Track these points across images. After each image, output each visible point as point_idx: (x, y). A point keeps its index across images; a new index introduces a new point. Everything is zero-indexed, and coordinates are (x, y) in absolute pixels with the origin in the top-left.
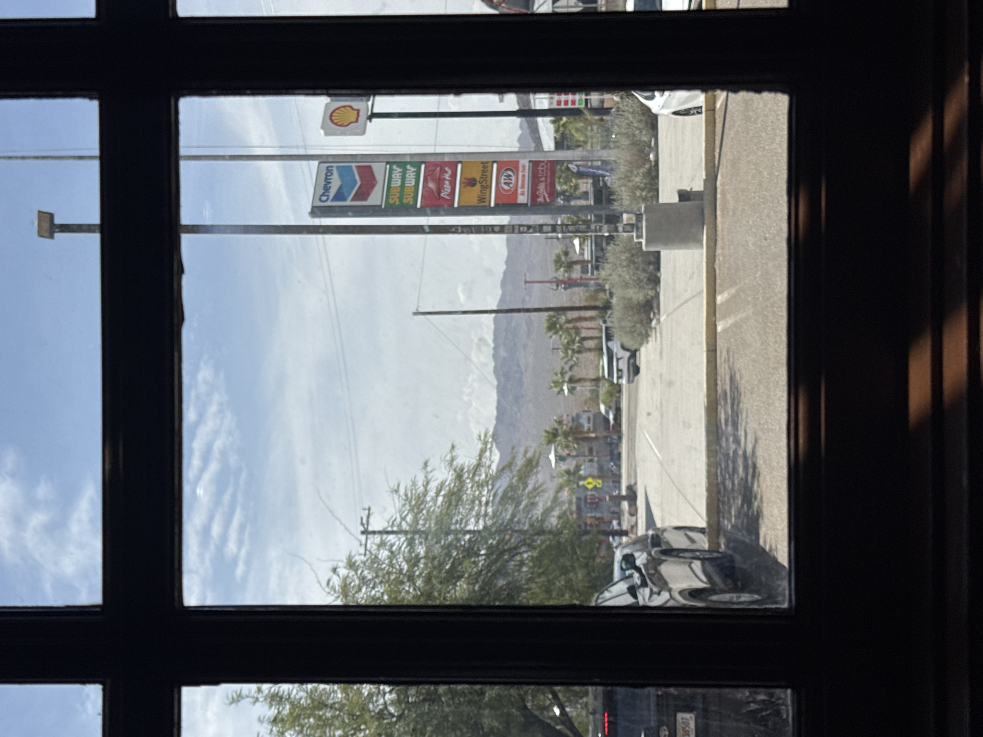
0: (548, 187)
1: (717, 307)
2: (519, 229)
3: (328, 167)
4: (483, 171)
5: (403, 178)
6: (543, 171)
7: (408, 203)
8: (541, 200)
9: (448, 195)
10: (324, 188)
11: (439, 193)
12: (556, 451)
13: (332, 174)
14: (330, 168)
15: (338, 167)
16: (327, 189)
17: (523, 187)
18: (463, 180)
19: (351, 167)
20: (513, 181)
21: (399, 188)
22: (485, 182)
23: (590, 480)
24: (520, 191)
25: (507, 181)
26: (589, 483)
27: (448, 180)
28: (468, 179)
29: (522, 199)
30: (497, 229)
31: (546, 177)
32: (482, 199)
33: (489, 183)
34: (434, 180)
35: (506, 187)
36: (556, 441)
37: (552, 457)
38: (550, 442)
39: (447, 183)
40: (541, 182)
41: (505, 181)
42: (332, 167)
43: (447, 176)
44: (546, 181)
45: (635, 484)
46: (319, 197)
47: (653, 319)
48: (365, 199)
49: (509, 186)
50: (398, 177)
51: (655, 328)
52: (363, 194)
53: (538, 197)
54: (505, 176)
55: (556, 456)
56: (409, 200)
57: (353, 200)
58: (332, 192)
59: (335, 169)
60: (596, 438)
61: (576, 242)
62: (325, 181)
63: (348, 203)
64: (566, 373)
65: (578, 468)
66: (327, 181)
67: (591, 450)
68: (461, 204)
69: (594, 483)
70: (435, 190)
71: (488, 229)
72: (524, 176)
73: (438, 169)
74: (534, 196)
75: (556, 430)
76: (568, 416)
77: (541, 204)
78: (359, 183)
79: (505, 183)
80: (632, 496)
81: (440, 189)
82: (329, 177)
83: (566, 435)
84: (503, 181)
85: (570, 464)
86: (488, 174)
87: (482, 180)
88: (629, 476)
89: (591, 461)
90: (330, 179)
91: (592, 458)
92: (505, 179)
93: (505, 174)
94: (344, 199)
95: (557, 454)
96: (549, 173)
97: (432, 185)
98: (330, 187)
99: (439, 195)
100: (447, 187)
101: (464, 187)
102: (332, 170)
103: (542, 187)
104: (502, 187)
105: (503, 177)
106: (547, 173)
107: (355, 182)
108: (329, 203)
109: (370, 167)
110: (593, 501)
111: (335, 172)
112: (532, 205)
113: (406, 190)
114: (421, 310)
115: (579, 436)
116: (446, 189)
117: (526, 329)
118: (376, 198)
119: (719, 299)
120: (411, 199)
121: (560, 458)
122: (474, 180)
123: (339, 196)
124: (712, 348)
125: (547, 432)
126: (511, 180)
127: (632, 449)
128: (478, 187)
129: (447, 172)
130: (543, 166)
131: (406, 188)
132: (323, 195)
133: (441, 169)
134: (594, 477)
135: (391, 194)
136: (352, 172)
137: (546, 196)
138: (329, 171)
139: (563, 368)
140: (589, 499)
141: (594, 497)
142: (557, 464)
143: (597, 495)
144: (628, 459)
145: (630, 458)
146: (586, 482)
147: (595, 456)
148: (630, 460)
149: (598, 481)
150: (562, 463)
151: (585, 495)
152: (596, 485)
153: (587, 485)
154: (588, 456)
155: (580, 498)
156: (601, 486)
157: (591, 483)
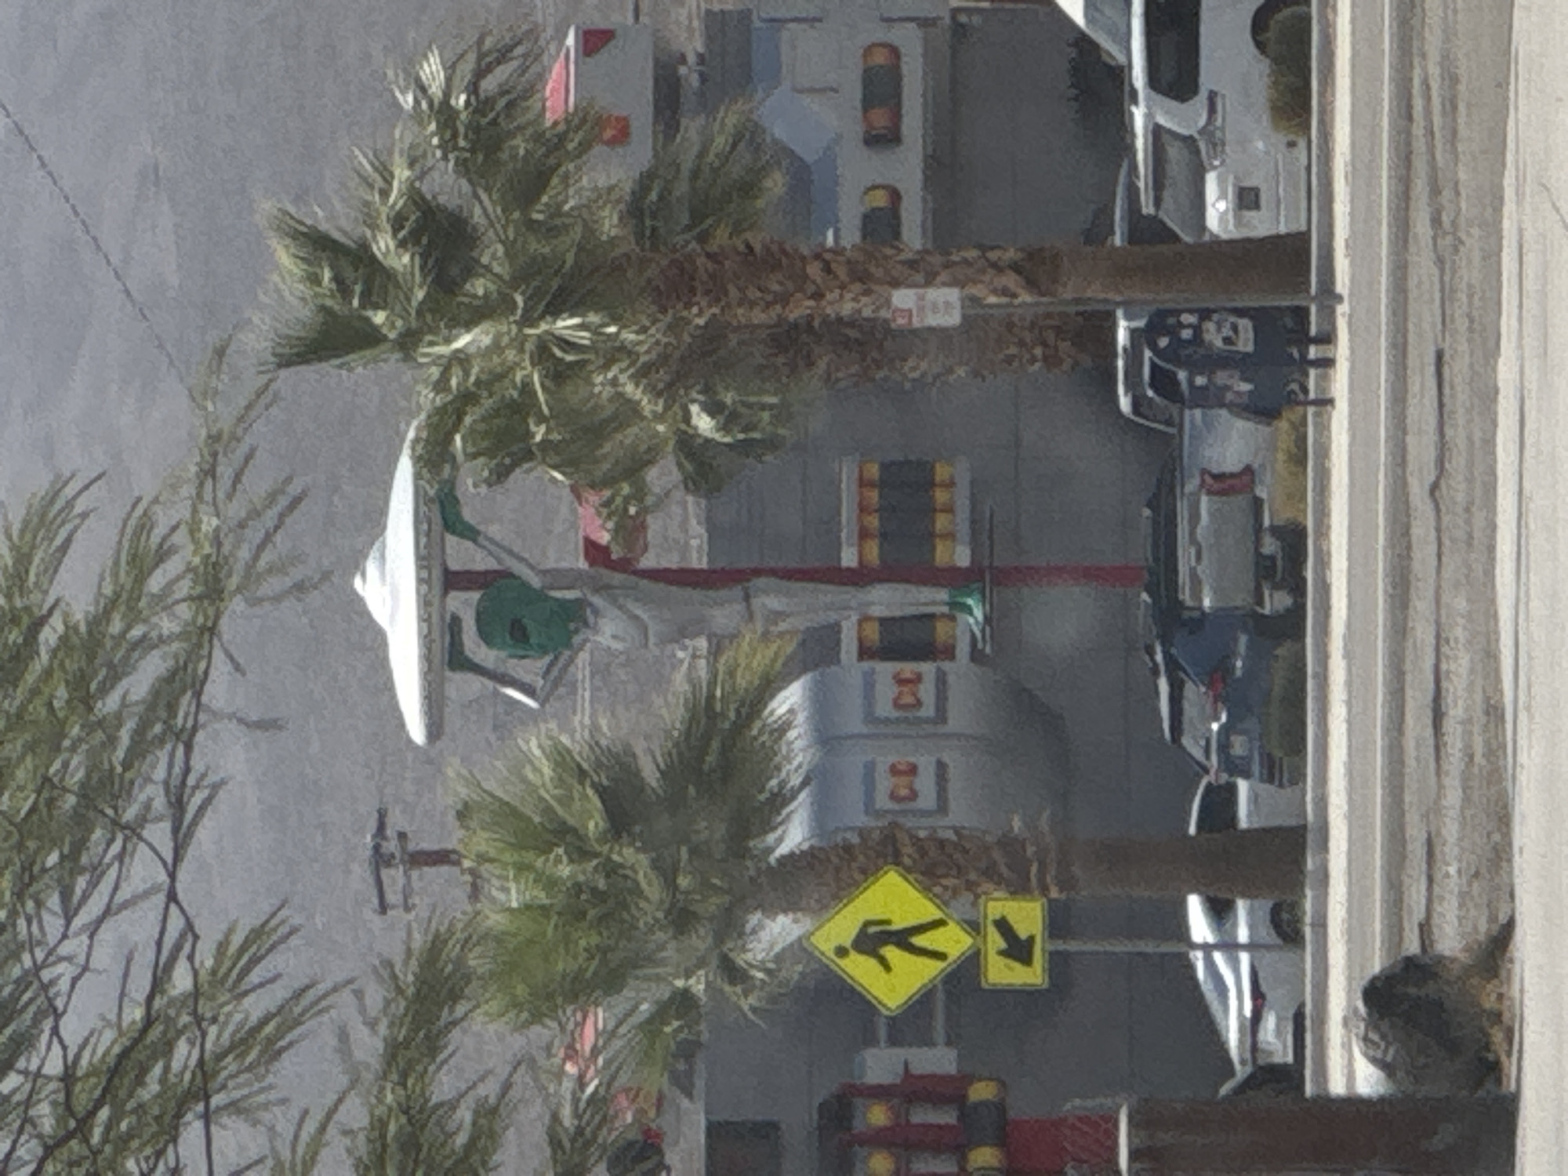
69: (953, 941)
95: (461, 555)
140: (880, 1139)
141: (947, 1117)
142: (463, 686)
143: (981, 1092)
144: (1399, 631)
145: (1421, 606)
146: (843, 926)
147: (957, 579)
148: (1422, 632)
149: (999, 906)
150: (530, 669)
151: (826, 1088)
152: (972, 962)
153: (860, 969)
154: (860, 577)
155: (766, 1131)
156: (1032, 975)
157: (902, 939)
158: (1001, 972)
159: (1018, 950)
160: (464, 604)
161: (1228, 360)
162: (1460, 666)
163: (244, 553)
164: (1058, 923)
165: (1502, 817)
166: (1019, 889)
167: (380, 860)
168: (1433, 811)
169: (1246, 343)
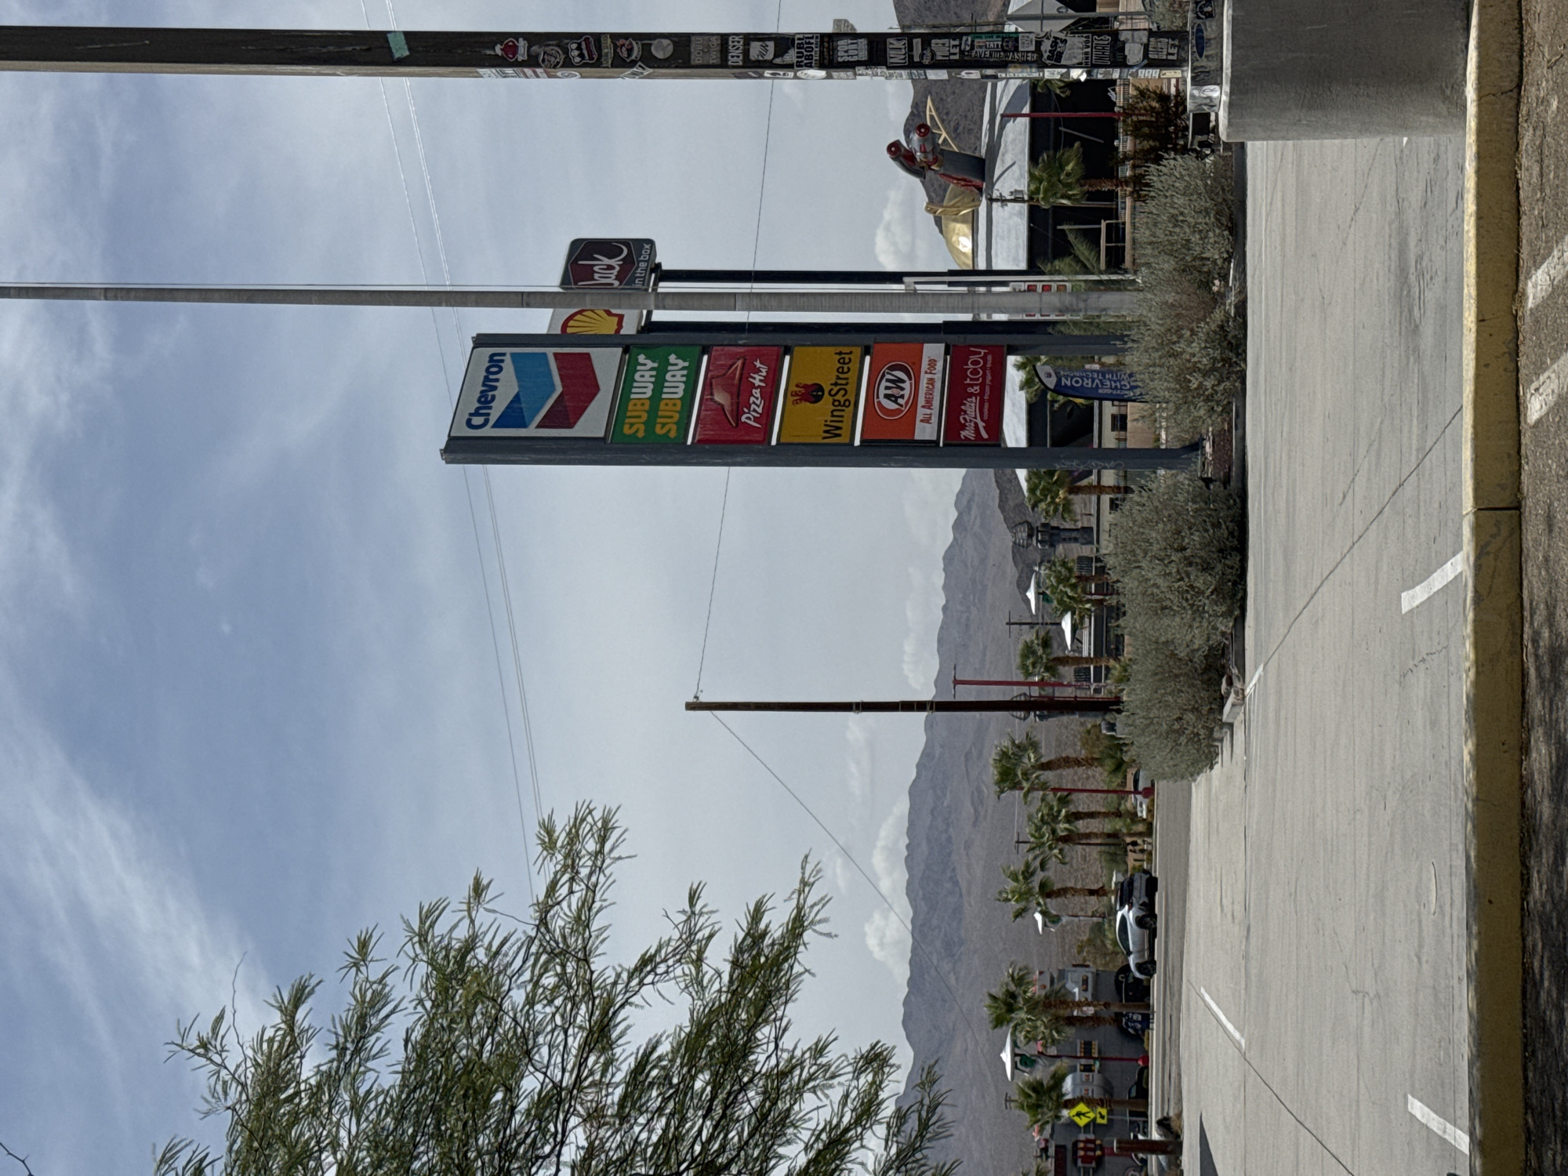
0: (986, 406)
1: (1526, 326)
2: (746, 53)
3: (492, 356)
4: (840, 371)
5: (659, 383)
6: (975, 372)
7: (666, 435)
8: (968, 433)
9: (756, 420)
10: (479, 401)
11: (738, 414)
12: (1015, 1044)
13: (501, 369)
14: (496, 358)
15: (513, 355)
16: (485, 401)
17: (928, 404)
18: (793, 388)
19: (545, 355)
20: (906, 393)
21: (647, 403)
22: (842, 392)
23: (1082, 1107)
24: (921, 413)
25: (895, 391)
26: (1079, 1114)
27: (759, 387)
28: (805, 386)
29: (925, 431)
30: (661, 51)
31: (982, 386)
32: (833, 431)
33: (851, 397)
34: (727, 388)
35: (889, 405)
36: (1011, 1020)
37: (1006, 1057)
38: (999, 1022)
39: (757, 392)
40: (971, 395)
41: (889, 392)
42: (504, 354)
43: (757, 380)
44: (982, 393)
45: (1179, 1115)
46: (467, 417)
47: (1228, 694)
48: (571, 426)
49: (896, 402)
50: (647, 378)
51: (1231, 726)
52: (565, 413)
53: (963, 427)
54: (888, 380)
55: (1014, 1055)
56: (667, 428)
57: (540, 426)
58: (497, 409)
59: (508, 359)
60: (1096, 1019)
61: (1066, 624)
62: (484, 385)
63: (531, 431)
64: (1032, 874)
65: (1058, 1080)
66: (489, 385)
67: (1088, 1046)
68: (783, 440)
69: (1092, 1115)
70: (727, 408)
71: (630, 51)
72: (931, 381)
73: (739, 363)
74: (953, 425)
75: (1013, 996)
76: (1041, 973)
77: (967, 444)
78: (559, 389)
79: (887, 396)
80: (1172, 1146)
81: (739, 408)
82: (491, 377)
83: (1033, 1005)
84: (882, 392)
85: (1041, 1073)
86: (852, 376)
87: (836, 389)
88: (1164, 1100)
89: (1088, 1069)
90: (497, 380)
91: (1091, 1062)
92: (887, 388)
93: (888, 377)
94: (524, 425)
95: (1017, 1051)
96: (989, 377)
97: (721, 397)
98: (493, 397)
99: (738, 418)
100: (757, 402)
101: (795, 402)
102: (502, 361)
103: (971, 407)
104: (879, 403)
105: (884, 384)
106: (984, 376)
107: (553, 387)
108: (488, 432)
109: (587, 356)
110: (1091, 1154)
111: (508, 365)
112: (944, 445)
113: (662, 406)
114: (703, 699)
115: (1064, 1012)
116: (753, 406)
117: (972, 810)
118: (593, 422)
119: (1537, 285)
120: (674, 427)
121: (1023, 1061)
122: (820, 388)
123: (513, 416)
124: (1504, 498)
125: (994, 998)
126: (902, 389)
127: (1171, 1041)
128: (826, 403)
129: (758, 371)
130: (975, 363)
131: (662, 403)
132: (477, 413)
133: (744, 364)
134: (1090, 1102)
135: (629, 414)
136: (547, 363)
137: (981, 425)
138: (495, 363)
139: (1028, 865)
140: (1082, 1149)
141: (1092, 1146)
142: (1016, 1071)
143: (1098, 1142)
144: (1164, 1063)
145: (1167, 1058)
146: (1074, 1111)
147: (1095, 1059)
148: (1167, 1063)
149: (1100, 1109)
150: (1028, 1070)
151: (1074, 1140)
152: (1094, 1119)
153: (1077, 1119)
154: (1080, 1058)
155: (1064, 1147)
156: (1104, 1122)
157: (1084, 1114)
158: (1099, 1121)
159: (1102, 1117)
160: (1018, 1059)
161: (1137, 1021)
162: (1174, 1068)
163: (812, 915)
164: (1110, 1112)
165: (1180, 1093)
166: (1102, 1106)
167: (1006, 1101)
168: (1169, 1093)
169: (1140, 1018)
